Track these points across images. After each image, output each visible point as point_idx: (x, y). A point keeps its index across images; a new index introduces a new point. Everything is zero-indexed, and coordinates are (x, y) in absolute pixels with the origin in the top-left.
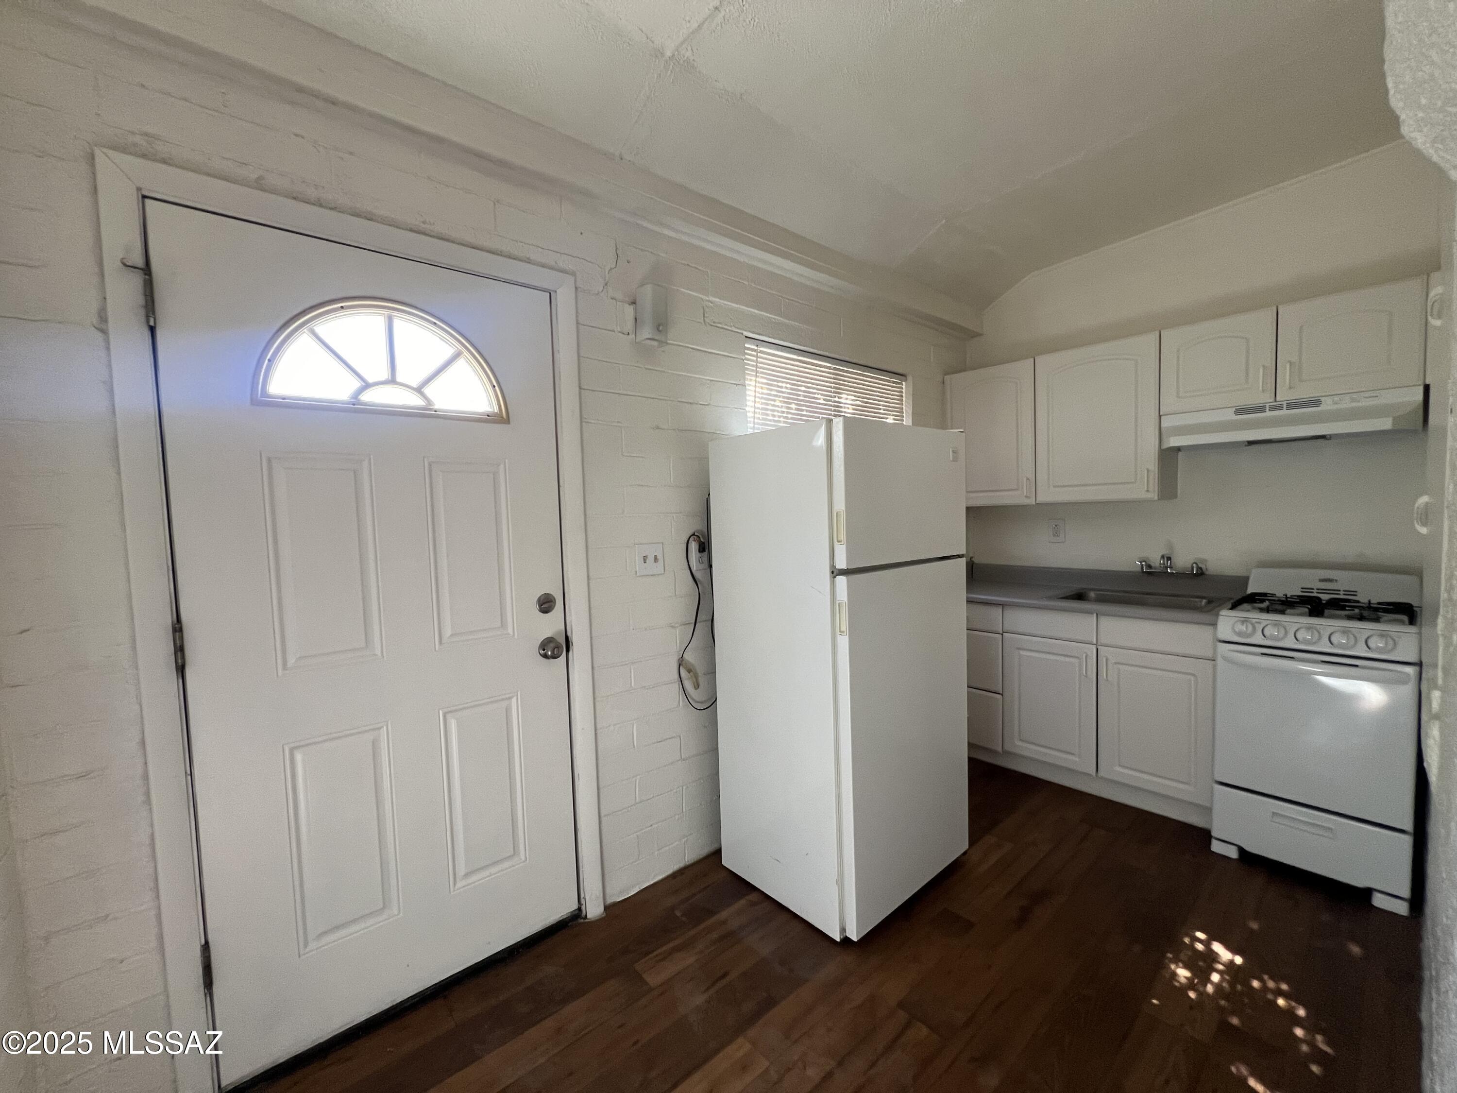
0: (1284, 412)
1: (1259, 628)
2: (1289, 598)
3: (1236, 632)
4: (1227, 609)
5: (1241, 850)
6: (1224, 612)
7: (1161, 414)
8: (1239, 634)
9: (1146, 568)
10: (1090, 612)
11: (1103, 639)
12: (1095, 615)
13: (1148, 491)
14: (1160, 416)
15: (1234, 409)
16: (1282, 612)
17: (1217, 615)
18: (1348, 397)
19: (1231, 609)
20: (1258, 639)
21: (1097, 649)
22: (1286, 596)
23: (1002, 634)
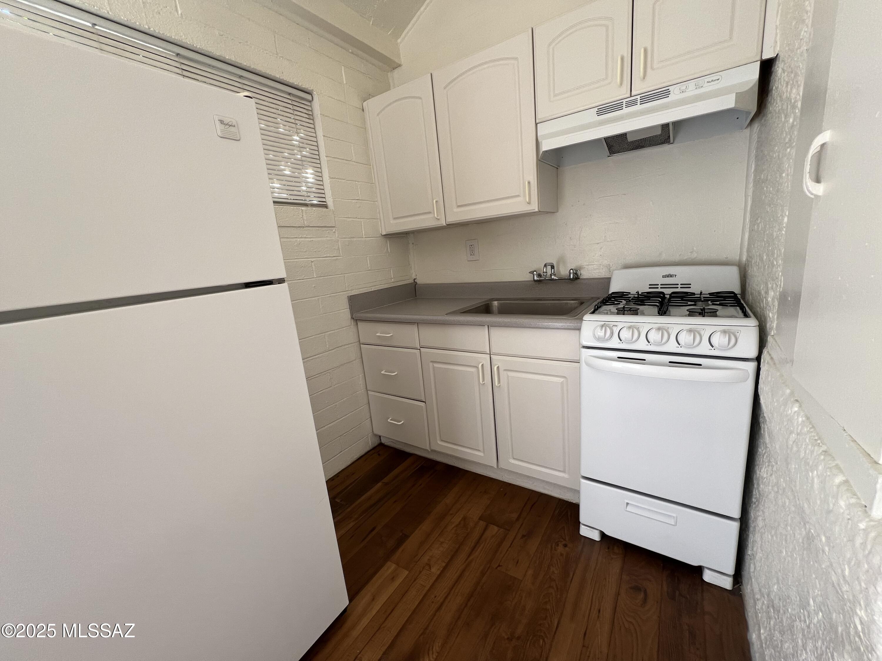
0: (638, 107)
1: (616, 330)
2: (640, 295)
3: (596, 337)
4: (590, 313)
5: (603, 535)
6: (587, 317)
7: (537, 121)
8: (599, 339)
9: (537, 276)
10: (481, 325)
11: (493, 350)
12: (486, 327)
13: (529, 203)
14: (536, 124)
15: (596, 109)
16: (635, 312)
17: (581, 319)
18: (692, 84)
19: (593, 313)
20: (615, 343)
21: (491, 357)
22: (638, 293)
23: (420, 349)
